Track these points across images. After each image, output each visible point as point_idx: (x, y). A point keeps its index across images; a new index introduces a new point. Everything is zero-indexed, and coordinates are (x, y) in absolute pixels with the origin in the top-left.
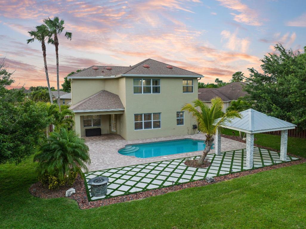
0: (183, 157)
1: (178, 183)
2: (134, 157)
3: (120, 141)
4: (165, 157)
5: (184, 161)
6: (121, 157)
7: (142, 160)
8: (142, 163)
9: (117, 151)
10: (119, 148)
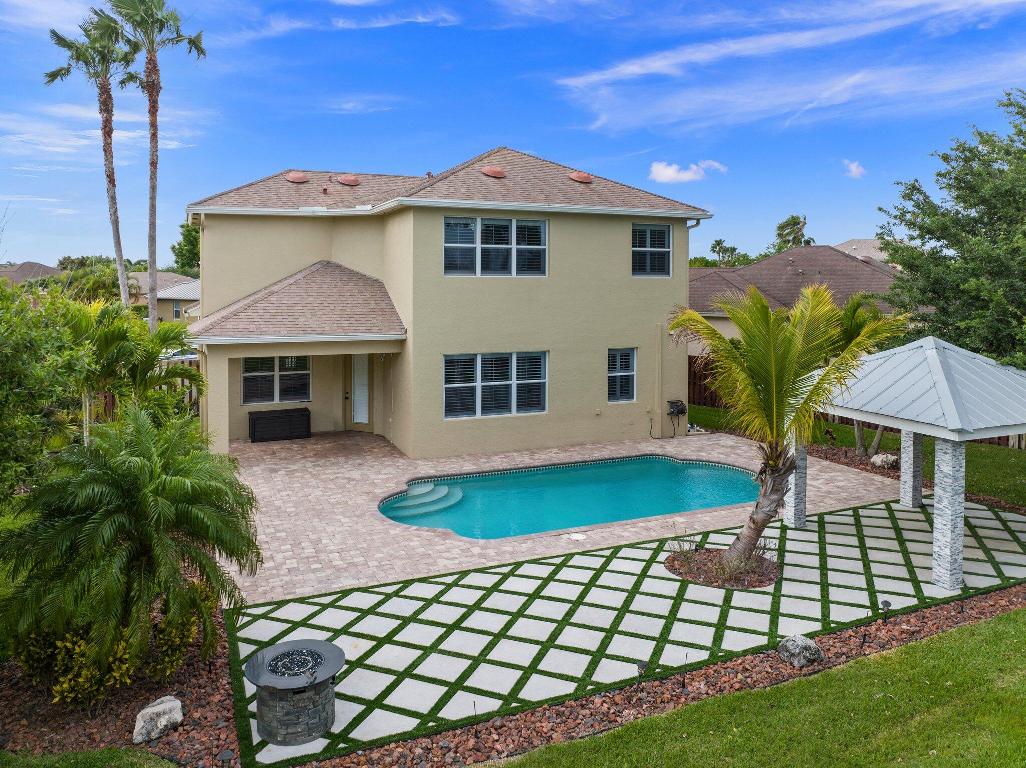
0: (654, 535)
1: (659, 666)
2: (445, 536)
3: (387, 461)
4: (578, 537)
5: (662, 557)
6: (392, 532)
7: (482, 548)
8: (484, 561)
9: (375, 506)
10: (382, 491)
